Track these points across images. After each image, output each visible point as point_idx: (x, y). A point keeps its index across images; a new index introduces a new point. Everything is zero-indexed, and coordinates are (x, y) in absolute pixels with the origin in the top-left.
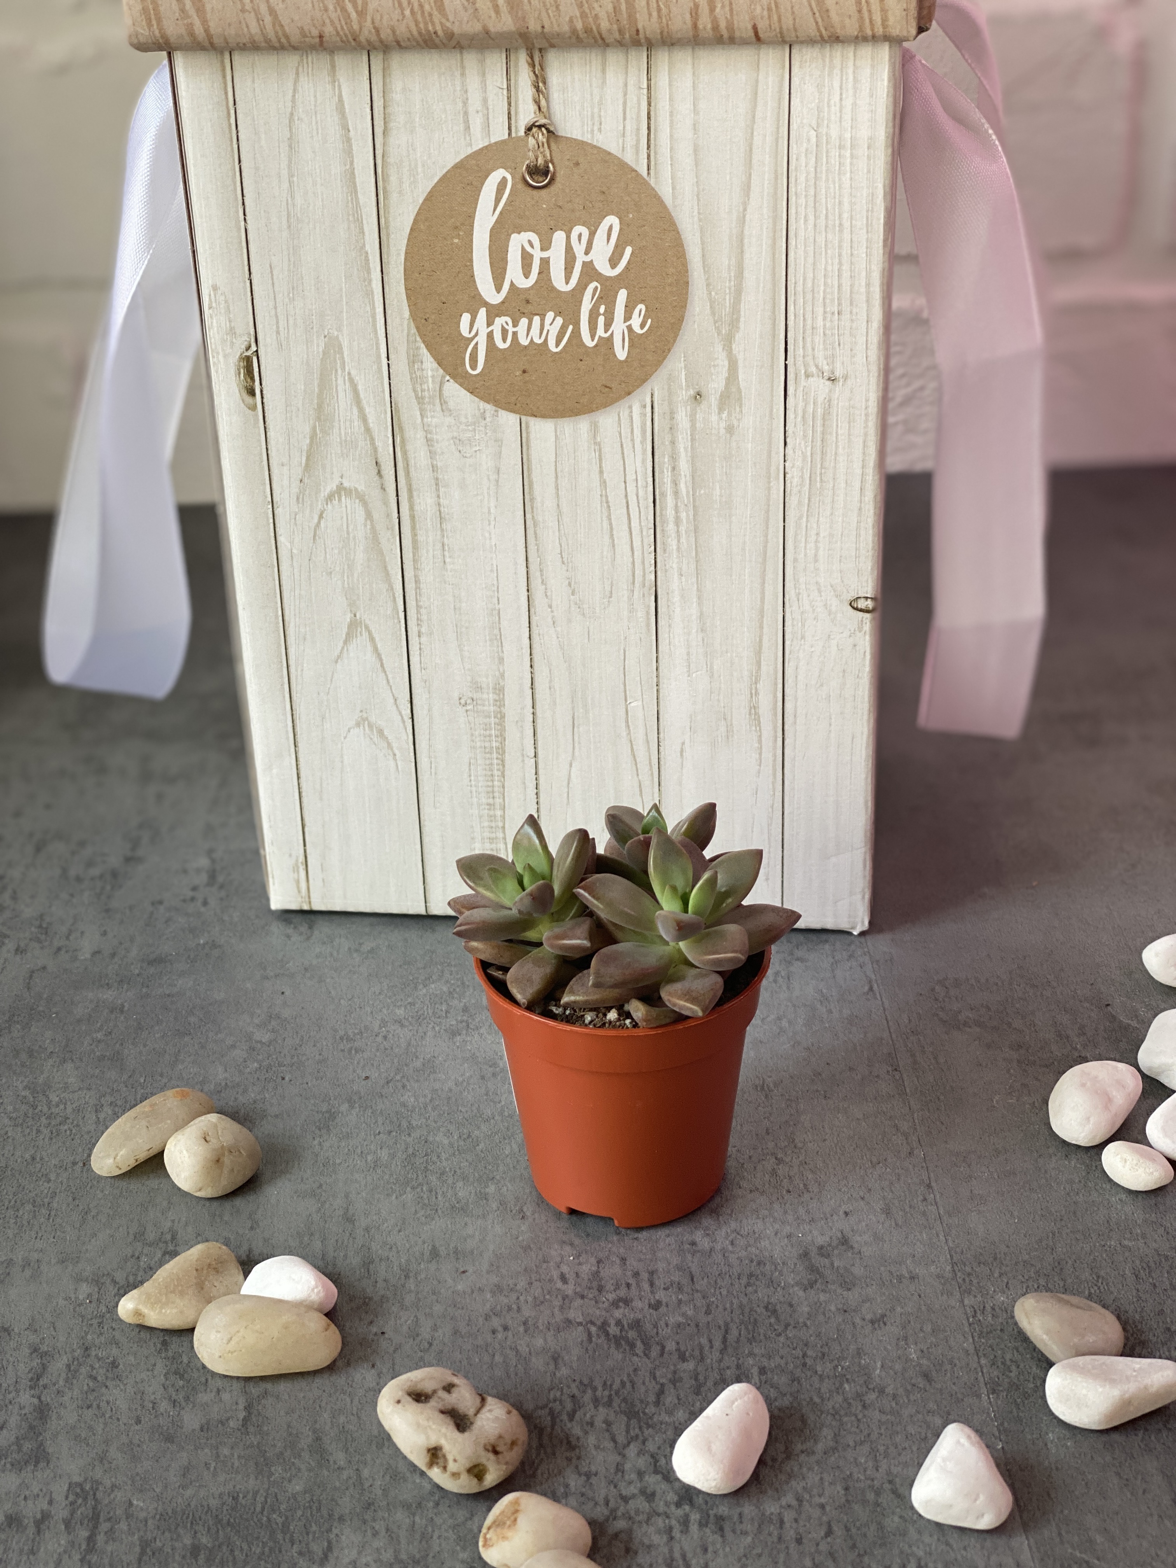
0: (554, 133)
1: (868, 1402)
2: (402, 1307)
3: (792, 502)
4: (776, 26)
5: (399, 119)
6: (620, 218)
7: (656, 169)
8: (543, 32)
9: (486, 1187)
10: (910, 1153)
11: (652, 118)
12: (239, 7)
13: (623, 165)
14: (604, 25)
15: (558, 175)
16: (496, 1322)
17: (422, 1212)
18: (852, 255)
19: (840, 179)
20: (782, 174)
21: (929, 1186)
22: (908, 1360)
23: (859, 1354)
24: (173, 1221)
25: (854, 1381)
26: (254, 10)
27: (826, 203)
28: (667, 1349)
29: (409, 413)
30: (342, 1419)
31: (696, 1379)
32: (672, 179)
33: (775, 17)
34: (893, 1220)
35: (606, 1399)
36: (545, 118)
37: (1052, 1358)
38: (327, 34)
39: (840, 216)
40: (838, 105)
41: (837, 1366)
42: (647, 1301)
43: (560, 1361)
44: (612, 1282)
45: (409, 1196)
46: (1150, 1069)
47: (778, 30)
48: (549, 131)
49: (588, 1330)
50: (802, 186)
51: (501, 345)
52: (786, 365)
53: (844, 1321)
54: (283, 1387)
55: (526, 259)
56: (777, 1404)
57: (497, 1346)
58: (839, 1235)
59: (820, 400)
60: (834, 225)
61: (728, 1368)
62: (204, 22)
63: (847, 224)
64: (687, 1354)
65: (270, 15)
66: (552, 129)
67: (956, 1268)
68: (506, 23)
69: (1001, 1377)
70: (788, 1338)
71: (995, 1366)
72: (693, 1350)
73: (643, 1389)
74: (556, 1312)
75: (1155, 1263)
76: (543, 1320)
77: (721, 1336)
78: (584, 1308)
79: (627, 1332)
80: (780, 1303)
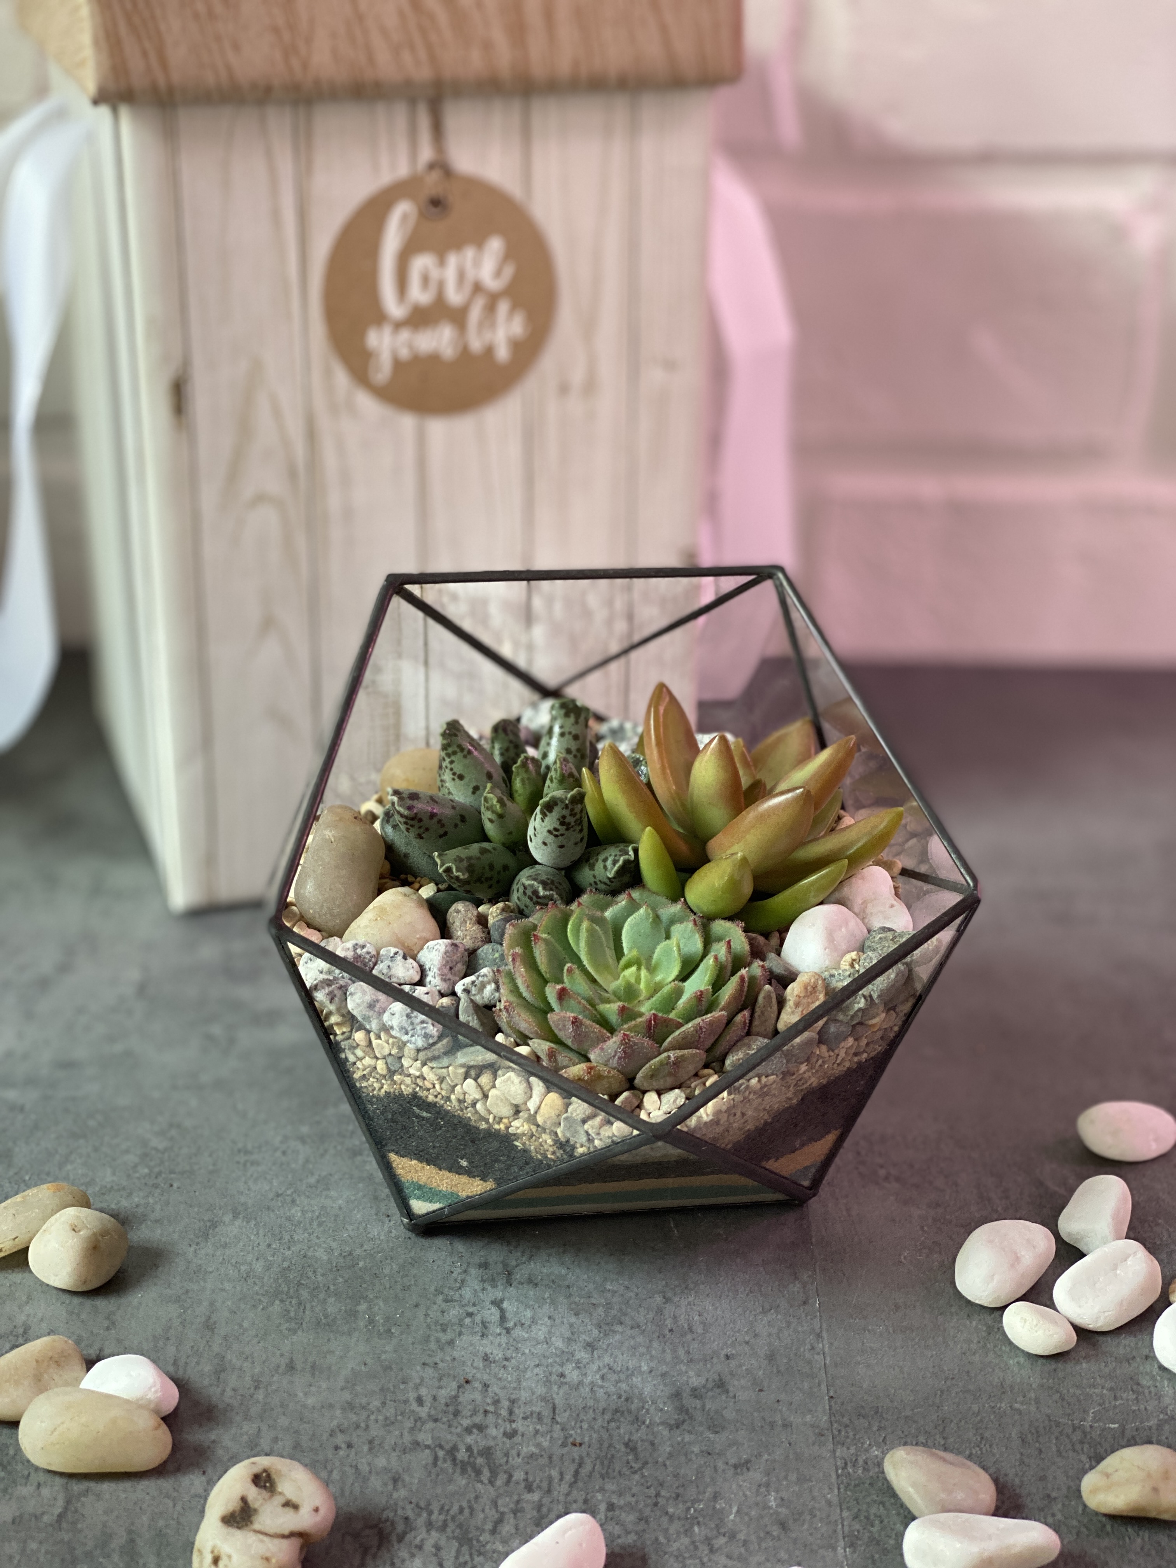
1: (716, 1546)
2: (247, 1417)
9: (358, 1304)
10: (805, 1303)
16: (340, 1439)
17: (287, 1325)
21: (819, 1336)
22: (766, 1507)
23: (715, 1497)
24: (28, 1316)
25: (705, 1524)
28: (514, 1479)
30: (161, 1523)
31: (539, 1511)
34: (775, 1367)
35: (440, 1524)
37: (916, 1513)
41: (690, 1508)
42: (502, 1429)
43: (400, 1483)
44: (469, 1407)
45: (277, 1306)
46: (1069, 1234)
49: (436, 1453)
53: (705, 1463)
54: (106, 1487)
56: (620, 1541)
57: (337, 1464)
58: (717, 1377)
61: (575, 1501)
64: (535, 1485)
67: (833, 1418)
69: (861, 1531)
70: (643, 1476)
71: (857, 1520)
72: (541, 1481)
73: (481, 1516)
74: (406, 1433)
75: (1045, 1428)
76: (390, 1440)
77: (573, 1470)
78: (435, 1432)
79: (475, 1458)
80: (642, 1441)
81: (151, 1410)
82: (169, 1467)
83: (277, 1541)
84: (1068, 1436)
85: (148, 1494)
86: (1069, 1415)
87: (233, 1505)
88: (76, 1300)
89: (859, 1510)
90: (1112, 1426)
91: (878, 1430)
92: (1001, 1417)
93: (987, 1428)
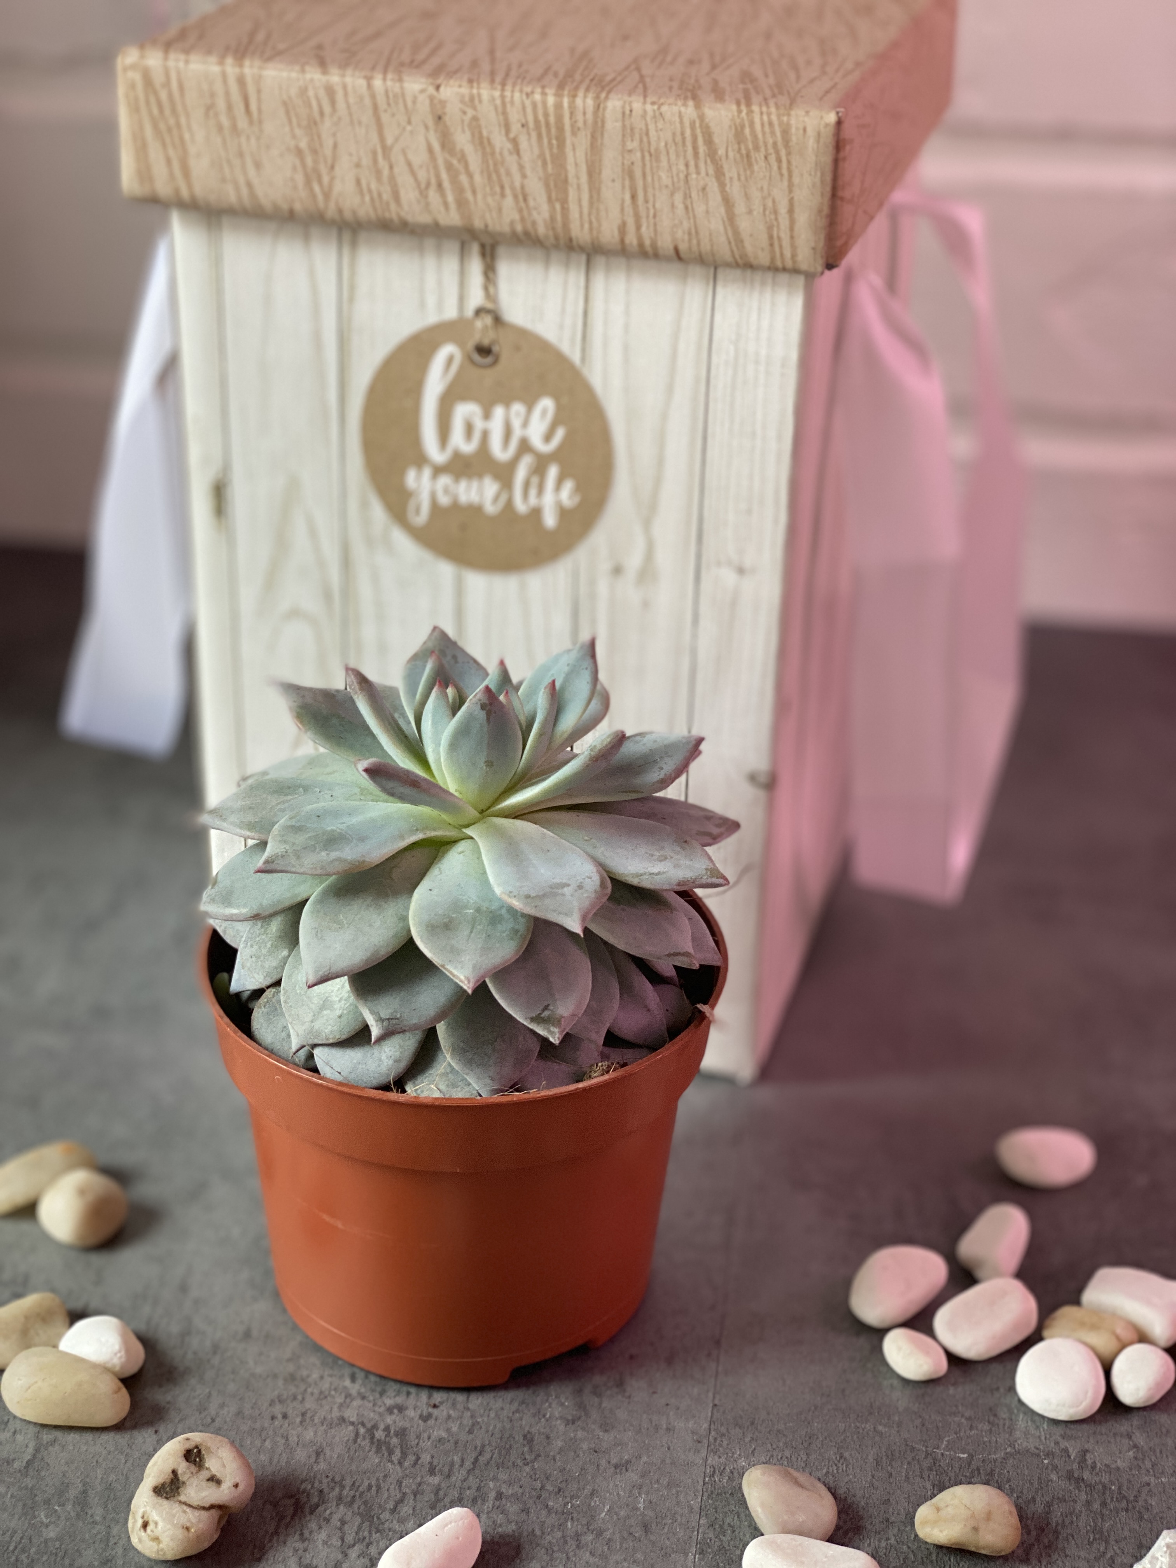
0: (499, 319)
1: (583, 1542)
2: (201, 1380)
3: (700, 676)
4: (695, 247)
5: (363, 290)
6: (555, 401)
7: (589, 360)
8: (487, 230)
11: (588, 316)
12: (221, 177)
13: (559, 355)
14: (541, 230)
15: (501, 356)
16: (278, 1410)
18: (762, 461)
19: (755, 393)
21: (718, 1343)
22: (635, 1508)
23: (592, 1494)
24: (30, 1265)
25: (578, 1520)
26: (233, 181)
27: (741, 411)
28: (419, 1462)
30: (112, 1477)
31: (437, 1494)
32: (604, 371)
33: (695, 242)
35: (349, 1499)
36: (493, 304)
37: (761, 1530)
38: (296, 209)
39: (753, 426)
40: (756, 324)
41: (568, 1503)
42: (420, 1411)
43: (322, 1456)
46: (967, 1259)
47: (697, 252)
48: (495, 316)
49: (357, 1430)
51: (443, 501)
53: (590, 1460)
54: (72, 1437)
55: (469, 429)
56: (500, 1529)
57: (271, 1433)
59: (729, 588)
61: (469, 1488)
63: (759, 433)
64: (437, 1469)
65: (247, 187)
66: (498, 314)
67: (712, 1426)
69: (713, 1539)
70: (533, 1469)
71: (711, 1529)
72: (443, 1466)
73: (386, 1495)
74: (335, 1408)
75: (900, 1453)
76: (322, 1413)
77: (474, 1456)
78: (361, 1409)
79: (391, 1438)
80: (539, 1433)
81: (115, 1374)
82: (128, 1424)
83: (197, 1513)
84: (918, 1461)
85: (105, 1448)
86: (925, 1441)
87: (165, 1477)
88: (76, 1254)
89: (716, 1518)
90: (961, 1456)
91: (750, 1441)
92: (863, 1438)
93: (847, 1448)
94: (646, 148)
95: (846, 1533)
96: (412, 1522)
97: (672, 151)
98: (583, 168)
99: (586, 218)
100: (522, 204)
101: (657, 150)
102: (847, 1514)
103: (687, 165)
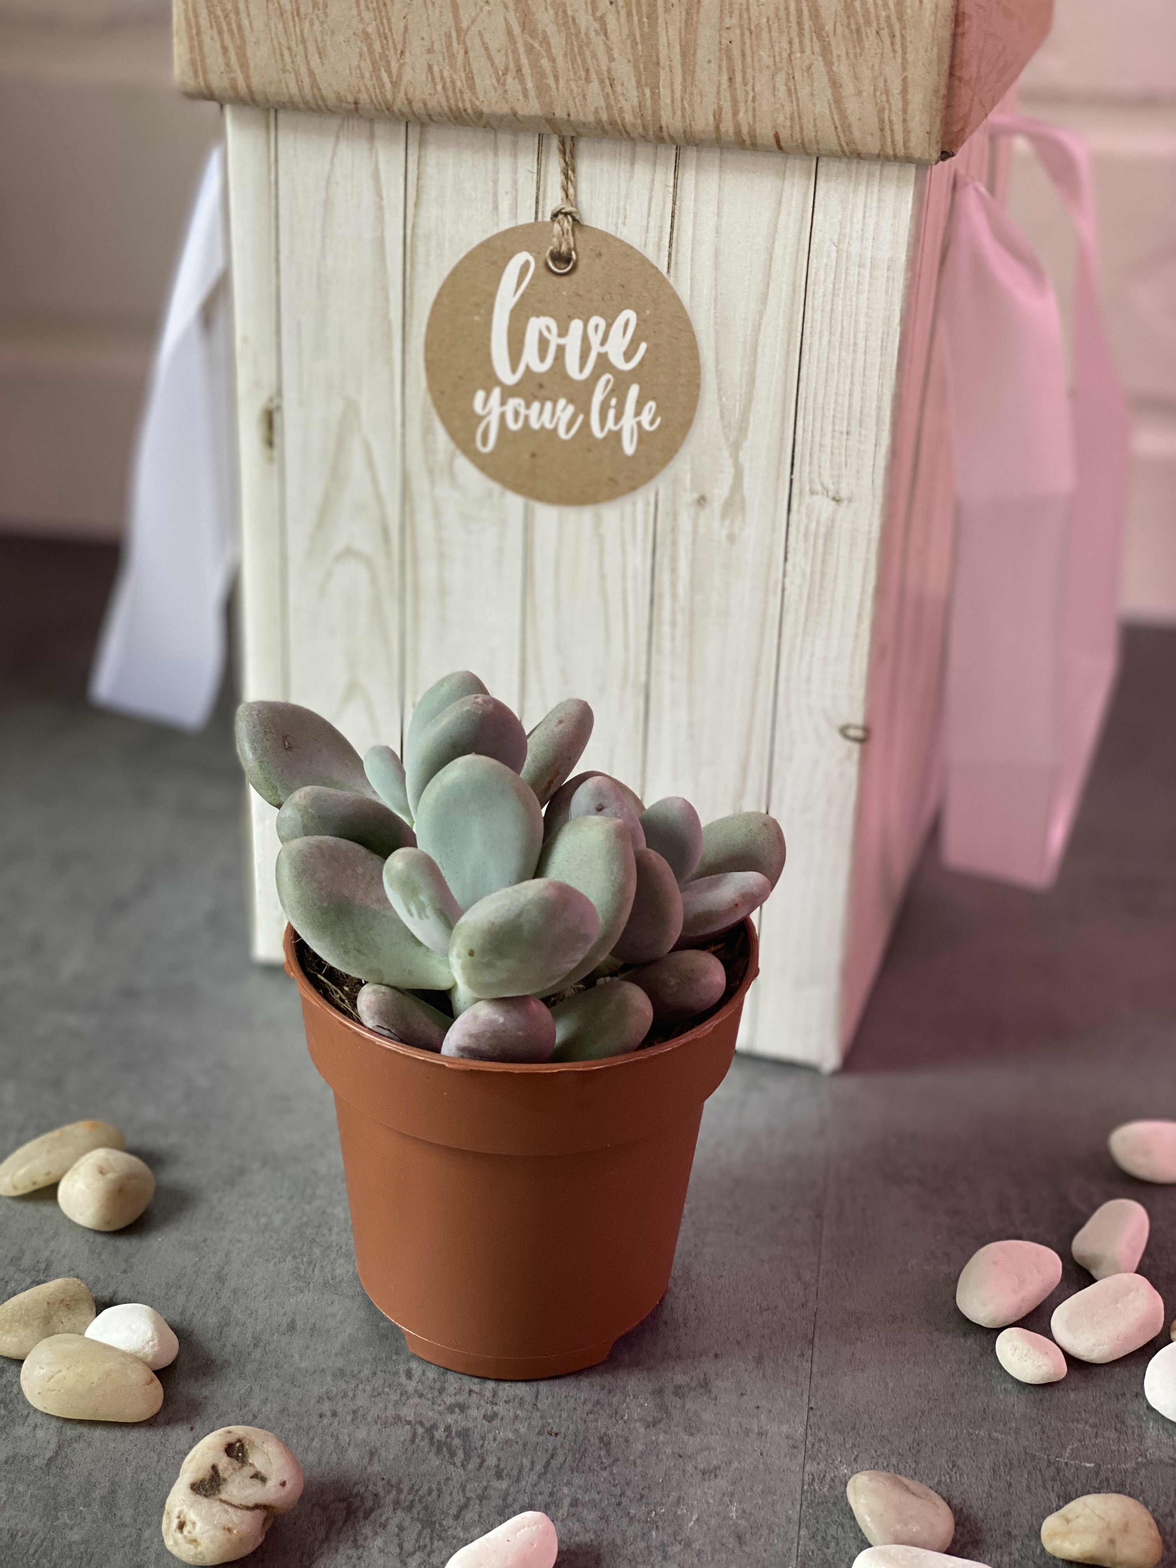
0: (578, 222)
1: (670, 1553)
2: (241, 1375)
3: (789, 619)
4: (797, 136)
5: (431, 192)
6: (638, 314)
7: (676, 267)
8: (568, 121)
10: (804, 1304)
11: (676, 217)
12: (281, 66)
13: (644, 261)
14: (629, 118)
15: (580, 263)
16: (326, 1407)
17: (295, 1283)
18: (864, 375)
19: (857, 299)
20: (800, 287)
21: (812, 1342)
22: (726, 1518)
23: (678, 1502)
24: (52, 1252)
25: (664, 1530)
26: (295, 70)
27: (842, 320)
28: (485, 1464)
29: (420, 484)
30: (143, 1476)
31: (505, 1498)
32: (691, 279)
33: (797, 128)
34: (761, 1371)
35: (407, 1503)
36: (572, 206)
37: (868, 1542)
38: (362, 101)
39: (855, 336)
40: (861, 223)
41: (651, 1511)
42: (483, 1411)
43: (376, 1458)
44: (456, 1385)
45: (289, 1263)
46: (1082, 1257)
47: (799, 141)
48: (574, 219)
49: (415, 1429)
50: (819, 302)
51: (513, 426)
52: (791, 481)
53: (674, 1466)
54: (97, 1435)
55: (543, 344)
57: (319, 1431)
58: (702, 1376)
59: (824, 518)
60: (849, 344)
61: (541, 1493)
62: (247, 77)
63: (861, 344)
64: (505, 1472)
65: (309, 77)
66: (577, 217)
67: (809, 1431)
68: (532, 107)
69: (816, 1552)
70: (612, 1473)
71: (813, 1540)
72: (512, 1469)
73: (448, 1499)
74: (390, 1406)
75: (1019, 1462)
76: (375, 1411)
77: (545, 1460)
78: (419, 1407)
79: (452, 1439)
80: (617, 1436)
81: (145, 1363)
82: (161, 1419)
83: (240, 1513)
84: (1040, 1471)
85: (136, 1444)
86: (1046, 1449)
87: (204, 1473)
88: (100, 1239)
89: (818, 1529)
90: (1088, 1465)
91: (852, 1447)
92: (977, 1445)
93: (960, 1455)
94: (746, 26)
95: (964, 1547)
96: (478, 1529)
97: (775, 26)
98: (677, 49)
99: (678, 103)
100: (610, 91)
101: (758, 26)
102: (963, 1526)
103: (790, 43)
